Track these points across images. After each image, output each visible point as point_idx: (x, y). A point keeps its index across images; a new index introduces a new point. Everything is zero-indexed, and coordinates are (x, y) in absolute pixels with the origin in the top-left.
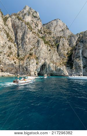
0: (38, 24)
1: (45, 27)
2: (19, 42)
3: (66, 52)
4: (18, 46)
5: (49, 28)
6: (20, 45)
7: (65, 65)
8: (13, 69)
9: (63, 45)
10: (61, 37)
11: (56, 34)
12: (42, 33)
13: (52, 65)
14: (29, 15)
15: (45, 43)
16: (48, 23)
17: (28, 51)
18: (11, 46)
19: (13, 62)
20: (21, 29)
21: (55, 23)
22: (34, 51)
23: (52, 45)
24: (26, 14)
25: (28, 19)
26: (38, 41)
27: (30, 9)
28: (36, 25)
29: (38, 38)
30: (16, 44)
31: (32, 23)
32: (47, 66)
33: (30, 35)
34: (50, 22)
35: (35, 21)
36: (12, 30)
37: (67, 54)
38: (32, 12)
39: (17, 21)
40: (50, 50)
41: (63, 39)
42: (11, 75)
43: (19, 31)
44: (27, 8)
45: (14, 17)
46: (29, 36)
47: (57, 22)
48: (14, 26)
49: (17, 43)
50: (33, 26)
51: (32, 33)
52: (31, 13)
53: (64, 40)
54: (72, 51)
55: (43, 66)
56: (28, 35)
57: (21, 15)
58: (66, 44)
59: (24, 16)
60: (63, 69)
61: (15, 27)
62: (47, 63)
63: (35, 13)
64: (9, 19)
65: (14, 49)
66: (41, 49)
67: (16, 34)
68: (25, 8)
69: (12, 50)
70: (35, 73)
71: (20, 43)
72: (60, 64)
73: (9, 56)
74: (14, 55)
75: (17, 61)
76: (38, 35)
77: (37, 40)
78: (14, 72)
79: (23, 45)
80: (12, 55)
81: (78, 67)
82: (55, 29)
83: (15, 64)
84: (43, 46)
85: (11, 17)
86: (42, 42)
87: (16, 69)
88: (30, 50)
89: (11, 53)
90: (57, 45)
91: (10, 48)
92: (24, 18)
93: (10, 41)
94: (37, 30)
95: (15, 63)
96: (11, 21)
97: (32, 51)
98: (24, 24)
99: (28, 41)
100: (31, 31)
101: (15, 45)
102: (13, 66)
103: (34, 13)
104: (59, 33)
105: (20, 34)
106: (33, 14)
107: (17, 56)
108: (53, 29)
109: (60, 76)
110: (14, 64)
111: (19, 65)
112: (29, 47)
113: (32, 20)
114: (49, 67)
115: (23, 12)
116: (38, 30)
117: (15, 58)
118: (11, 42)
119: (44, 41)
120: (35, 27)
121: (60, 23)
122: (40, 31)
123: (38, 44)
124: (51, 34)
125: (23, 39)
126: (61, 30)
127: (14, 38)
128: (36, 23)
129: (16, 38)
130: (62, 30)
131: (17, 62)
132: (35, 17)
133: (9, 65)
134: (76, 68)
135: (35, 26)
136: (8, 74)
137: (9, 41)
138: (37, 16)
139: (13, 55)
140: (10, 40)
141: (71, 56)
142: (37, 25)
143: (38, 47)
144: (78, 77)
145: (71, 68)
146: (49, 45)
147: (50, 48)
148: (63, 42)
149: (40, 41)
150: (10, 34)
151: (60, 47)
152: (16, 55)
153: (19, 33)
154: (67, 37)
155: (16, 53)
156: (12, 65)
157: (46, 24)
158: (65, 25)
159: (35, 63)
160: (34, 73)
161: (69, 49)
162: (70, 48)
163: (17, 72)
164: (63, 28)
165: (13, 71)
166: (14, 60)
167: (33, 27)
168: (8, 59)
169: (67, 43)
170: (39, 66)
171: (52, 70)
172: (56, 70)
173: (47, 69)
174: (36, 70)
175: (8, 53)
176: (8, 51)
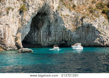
7: (103, 12)
13: (65, 12)
32: (52, 16)
60: (99, 26)
62: (49, 7)
70: (16, 39)
72: (91, 12)
109: (89, 46)
114: (56, 20)
159: (16, 10)
160: (13, 39)
170: (28, 17)
171: (65, 29)
172: (78, 29)
173: (49, 26)
174: (19, 31)
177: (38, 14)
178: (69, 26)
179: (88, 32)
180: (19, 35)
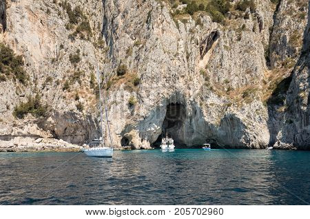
18: (78, 51)
19: (73, 105)
22: (134, 56)
26: (150, 14)
49: (107, 36)
62: (183, 96)
73: (66, 87)
75: (87, 100)
78: (82, 139)
80: (77, 83)
83: (78, 112)
87: (83, 127)
89: (75, 76)
91: (75, 60)
93: (78, 37)
95: (80, 107)
110: (76, 111)
118: (82, 38)
123: (149, 27)
131: (87, 105)
133: (65, 115)
139: (80, 82)
156: (72, 114)
159: (124, 104)
163: (87, 138)
165: (79, 135)
166: (76, 99)
168: (64, 97)
172: (221, 123)
175: (67, 78)
176: (68, 71)
178: (212, 118)
179: (233, 126)
180: (133, 133)
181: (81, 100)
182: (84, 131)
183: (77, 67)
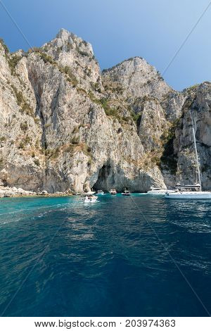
0: (90, 70)
1: (107, 76)
2: (47, 113)
3: (159, 134)
4: (43, 123)
5: (116, 79)
6: (49, 121)
7: (157, 164)
8: (32, 178)
9: (152, 117)
10: (145, 99)
11: (133, 92)
12: (99, 91)
13: (125, 165)
14: (68, 51)
15: (107, 115)
16: (114, 68)
17: (66, 133)
18: (26, 122)
19: (31, 161)
20: (50, 83)
21: (130, 66)
22: (81, 133)
23: (124, 119)
24: (61, 48)
25: (68, 59)
26: (91, 110)
27: (72, 36)
28: (85, 72)
29: (91, 102)
30: (38, 117)
31: (77, 68)
32: (115, 168)
33: (71, 96)
34: (118, 65)
35: (84, 65)
36: (29, 85)
37: (163, 137)
38: (76, 42)
39: (41, 64)
40: (119, 131)
41: (151, 104)
42: (27, 192)
43: (46, 87)
44: (65, 35)
45: (33, 56)
46: (68, 99)
47: (135, 64)
48: (33, 76)
49: (42, 117)
50: (79, 74)
51: (75, 91)
52: (74, 46)
53: (154, 105)
54: (172, 130)
55: (105, 169)
56: (66, 97)
57: (50, 50)
58: (159, 114)
59: (56, 54)
60: (154, 175)
61: (36, 80)
62: (113, 161)
63: (83, 45)
64: (23, 61)
65: (35, 131)
66: (99, 129)
67: (38, 95)
68: (59, 35)
69: (29, 133)
70: (84, 186)
71: (49, 116)
72: (146, 164)
73: (21, 147)
74: (34, 143)
75: (41, 158)
76: (91, 96)
77: (88, 107)
78: (33, 187)
79: (55, 120)
80: (29, 145)
81: (188, 170)
82: (130, 81)
83: (36, 166)
84: (102, 121)
85: (27, 57)
86: (100, 112)
87: (39, 178)
88: (73, 133)
89: (27, 140)
90: (137, 117)
91: (24, 128)
92: (57, 58)
93: (25, 112)
94: (88, 84)
95: (37, 163)
96: (28, 65)
97: (77, 135)
98: (56, 70)
99: (66, 110)
100: (74, 87)
101: (36, 121)
102: (33, 171)
103: (80, 45)
104: (140, 90)
105: (48, 96)
106: (77, 49)
107: (42, 146)
108: (126, 81)
110: (34, 165)
111: (45, 167)
112: (70, 123)
113: (76, 62)
114: (119, 171)
115: (56, 43)
116: (91, 83)
117: (37, 153)
118: (27, 114)
119: (106, 109)
120: (84, 78)
121: (143, 66)
122: (95, 87)
123: (92, 118)
124: (122, 93)
125: (55, 105)
126: (145, 81)
127: (33, 105)
128: (86, 68)
129: (39, 105)
130: (149, 82)
131: (41, 161)
132: (83, 54)
133: (22, 169)
134: (184, 173)
135: (83, 74)
136: (20, 190)
137: (22, 111)
138: (89, 52)
139: (31, 144)
140: (24, 108)
141: (171, 142)
142: (88, 73)
143: (91, 123)
144: (189, 193)
145: (173, 172)
146: (119, 117)
147: (120, 126)
148: (150, 110)
149: (96, 110)
150: (25, 95)
151: (144, 123)
152: (40, 144)
153: (45, 93)
154: (161, 98)
155: (40, 139)
156: (30, 168)
157: (110, 70)
158: (155, 70)
159: (85, 163)
160: (82, 186)
161: (167, 127)
162: (168, 125)
163: (40, 186)
164: (150, 78)
165: (32, 184)
166: (33, 156)
167: (78, 78)
168: (21, 154)
169: (161, 113)
170: (94, 169)
171: (125, 178)
172: (135, 178)
173: (113, 176)
174: (87, 179)
175: (20, 140)
176: (20, 136)
177: (104, 167)
179: (144, 180)
180: (88, 183)
181: (37, 158)
182: (38, 181)
183: (27, 133)
